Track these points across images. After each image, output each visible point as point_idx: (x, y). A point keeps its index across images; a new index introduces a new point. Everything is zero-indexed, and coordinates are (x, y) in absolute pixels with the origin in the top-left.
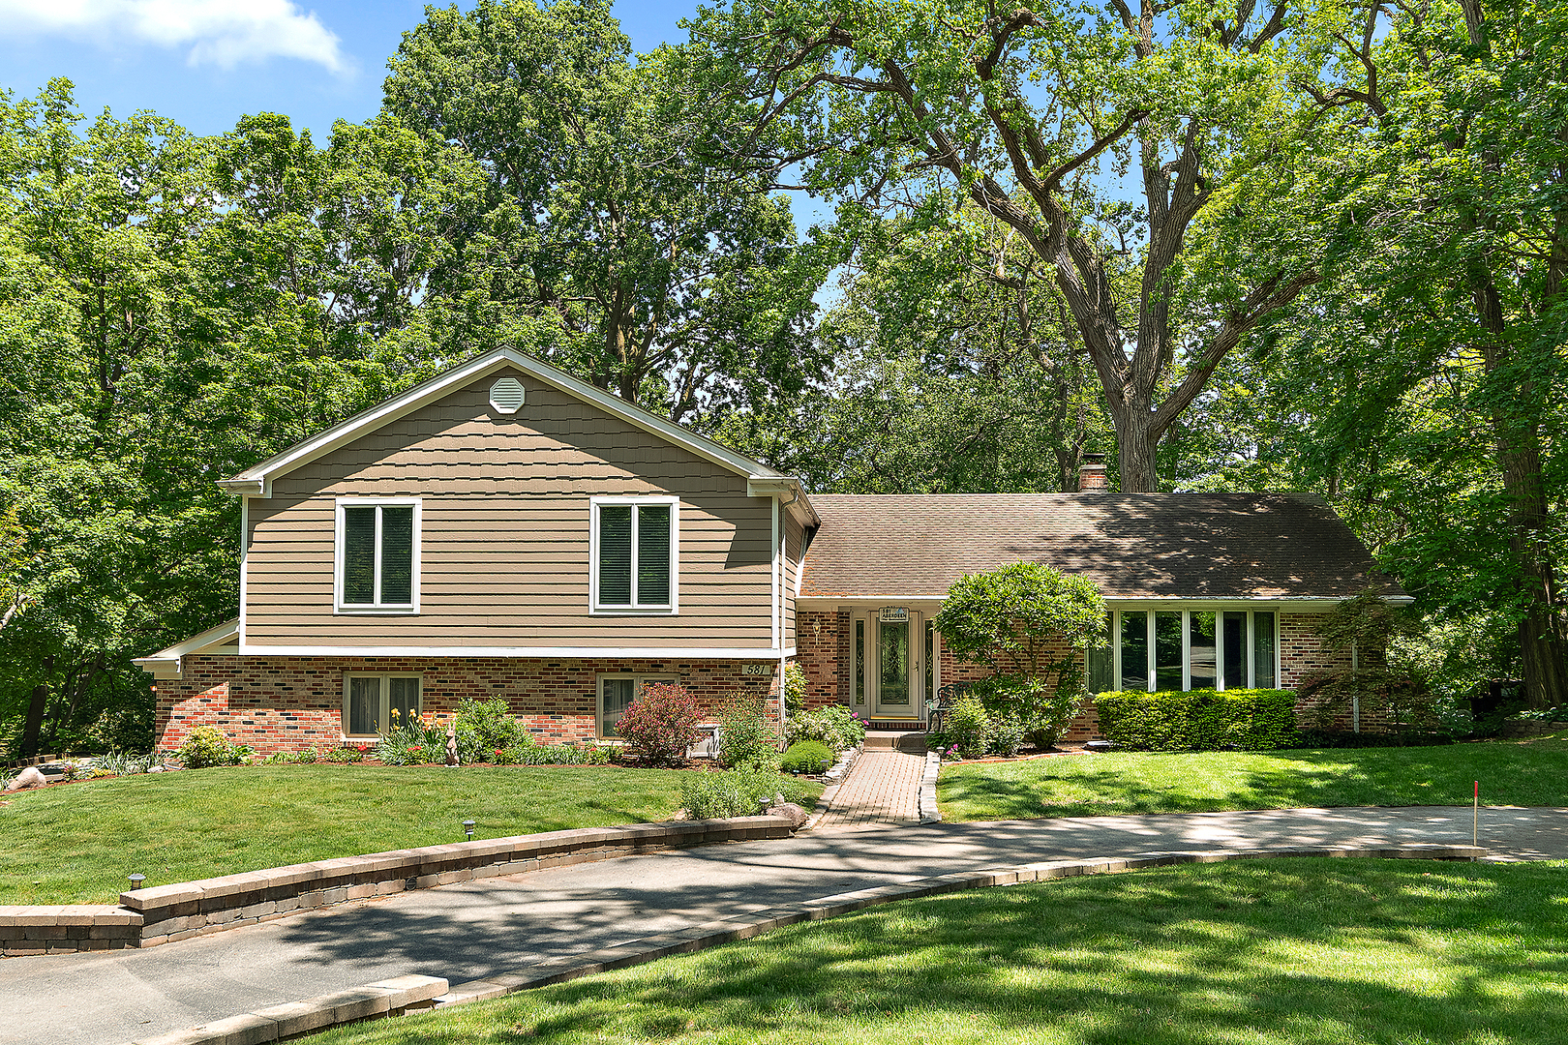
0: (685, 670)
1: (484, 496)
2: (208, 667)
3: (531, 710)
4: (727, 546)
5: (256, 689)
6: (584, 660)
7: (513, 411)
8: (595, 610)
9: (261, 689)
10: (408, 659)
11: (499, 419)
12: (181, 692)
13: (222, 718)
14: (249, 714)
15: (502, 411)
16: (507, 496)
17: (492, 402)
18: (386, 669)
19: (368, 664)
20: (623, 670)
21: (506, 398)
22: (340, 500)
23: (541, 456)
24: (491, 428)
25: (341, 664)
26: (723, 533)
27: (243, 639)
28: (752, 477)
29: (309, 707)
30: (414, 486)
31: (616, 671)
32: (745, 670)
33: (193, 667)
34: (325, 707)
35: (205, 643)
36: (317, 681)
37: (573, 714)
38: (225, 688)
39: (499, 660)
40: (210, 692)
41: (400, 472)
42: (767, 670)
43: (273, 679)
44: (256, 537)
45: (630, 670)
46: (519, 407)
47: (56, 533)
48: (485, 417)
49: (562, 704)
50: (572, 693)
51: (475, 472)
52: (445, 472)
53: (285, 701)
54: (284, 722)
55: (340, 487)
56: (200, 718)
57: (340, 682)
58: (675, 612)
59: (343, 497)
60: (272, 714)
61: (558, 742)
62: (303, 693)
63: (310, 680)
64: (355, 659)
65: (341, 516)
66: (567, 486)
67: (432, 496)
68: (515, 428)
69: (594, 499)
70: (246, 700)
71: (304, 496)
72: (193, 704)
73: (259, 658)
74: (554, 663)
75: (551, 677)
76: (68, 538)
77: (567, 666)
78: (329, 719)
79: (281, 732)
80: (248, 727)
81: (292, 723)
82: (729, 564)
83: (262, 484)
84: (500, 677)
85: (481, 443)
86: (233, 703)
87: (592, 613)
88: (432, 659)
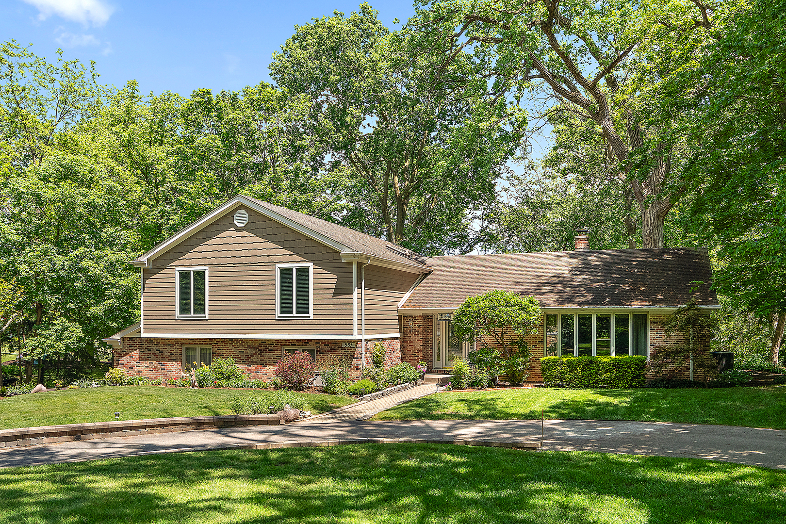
0: (318, 345)
1: (233, 265)
2: (132, 343)
3: (255, 363)
4: (334, 286)
5: (149, 352)
6: (276, 340)
7: (243, 225)
8: (278, 317)
9: (151, 352)
10: (206, 339)
11: (238, 229)
12: (122, 353)
13: (137, 364)
14: (147, 363)
15: (239, 226)
16: (242, 265)
17: (235, 222)
18: (197, 344)
19: (191, 342)
20: (292, 345)
21: (241, 219)
22: (177, 269)
23: (255, 246)
24: (235, 234)
25: (180, 342)
26: (331, 280)
27: (142, 330)
28: (342, 253)
29: (169, 360)
30: (206, 261)
31: (289, 345)
32: (344, 345)
33: (127, 342)
34: (175, 360)
35: (129, 332)
36: (172, 349)
37: (272, 365)
38: (138, 351)
39: (241, 340)
40: (133, 353)
41: (200, 255)
42: (353, 345)
43: (156, 348)
44: (146, 286)
45: (295, 345)
46: (245, 223)
47: (107, 284)
48: (233, 229)
49: (267, 360)
50: (271, 355)
51: (229, 254)
52: (217, 254)
53: (160, 358)
54: (160, 367)
55: (177, 263)
56: (129, 364)
57: (181, 350)
58: (312, 317)
59: (178, 267)
60: (156, 363)
61: (266, 377)
62: (167, 354)
63: (169, 349)
64: (186, 339)
65: (177, 275)
66: (266, 259)
67: (212, 266)
68: (245, 233)
69: (278, 265)
70: (146, 357)
71: (163, 267)
72: (127, 358)
73: (150, 338)
74: (264, 341)
75: (262, 348)
76: (113, 286)
77: (269, 343)
78: (177, 365)
79: (159, 371)
80: (147, 369)
81: (162, 367)
82: (335, 294)
83: (146, 262)
84: (242, 348)
85: (231, 241)
86: (141, 359)
87: (277, 318)
88: (215, 339)
